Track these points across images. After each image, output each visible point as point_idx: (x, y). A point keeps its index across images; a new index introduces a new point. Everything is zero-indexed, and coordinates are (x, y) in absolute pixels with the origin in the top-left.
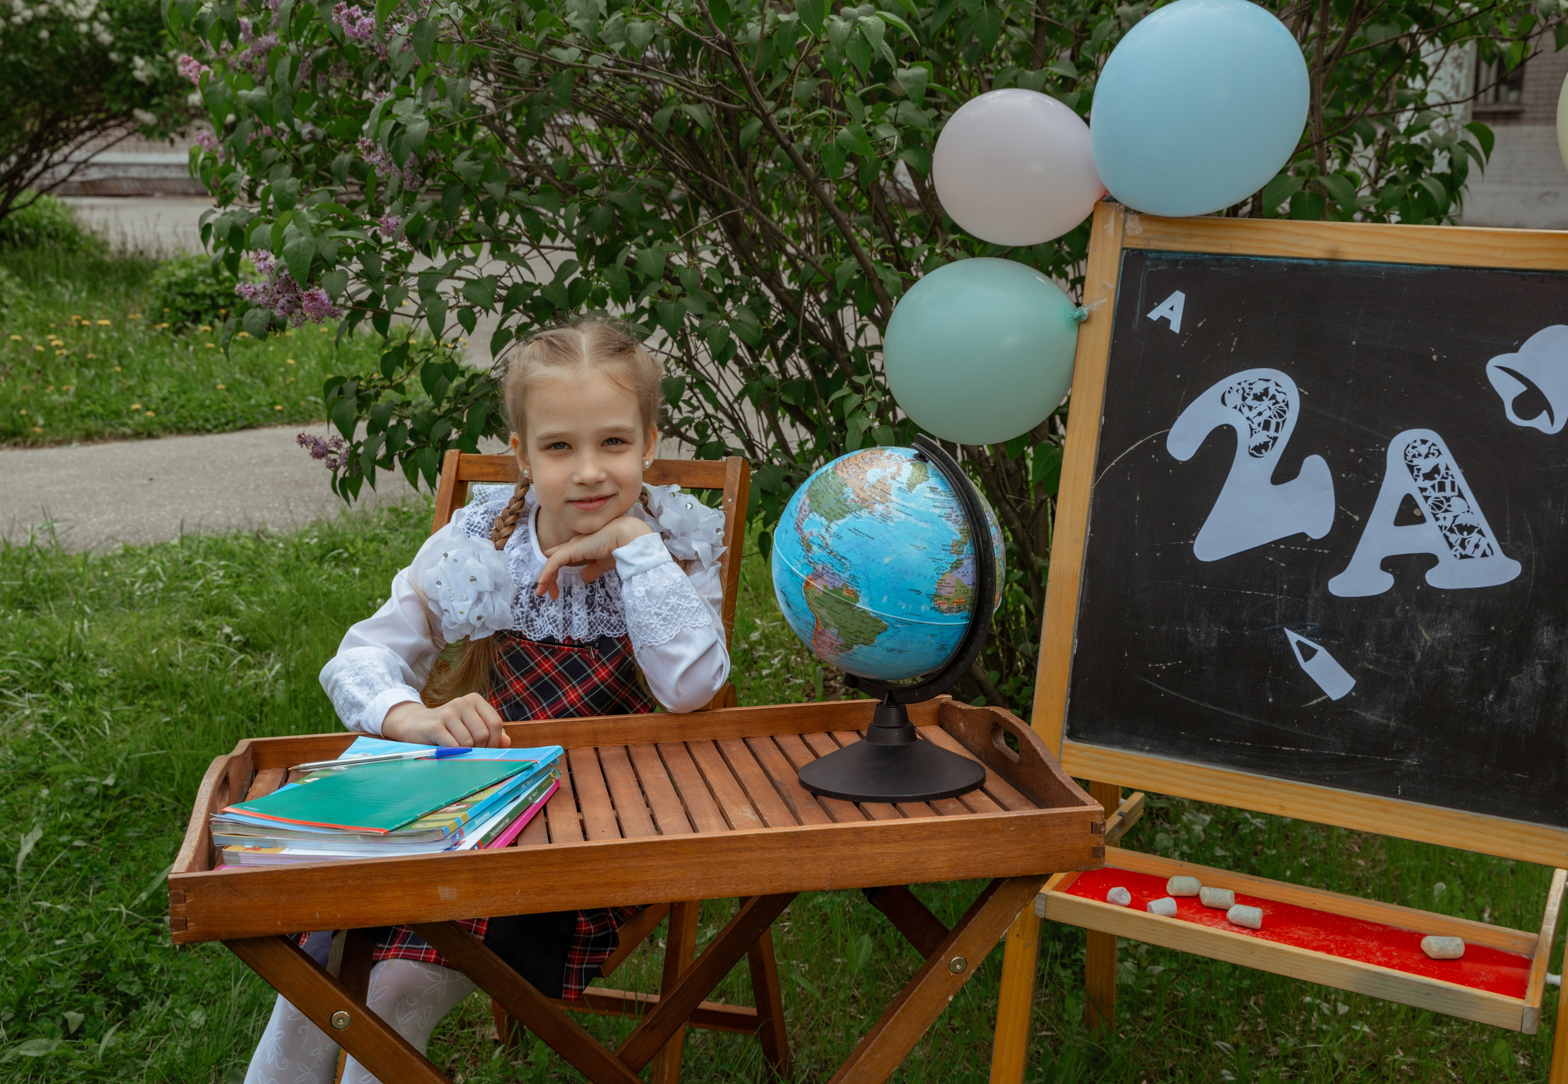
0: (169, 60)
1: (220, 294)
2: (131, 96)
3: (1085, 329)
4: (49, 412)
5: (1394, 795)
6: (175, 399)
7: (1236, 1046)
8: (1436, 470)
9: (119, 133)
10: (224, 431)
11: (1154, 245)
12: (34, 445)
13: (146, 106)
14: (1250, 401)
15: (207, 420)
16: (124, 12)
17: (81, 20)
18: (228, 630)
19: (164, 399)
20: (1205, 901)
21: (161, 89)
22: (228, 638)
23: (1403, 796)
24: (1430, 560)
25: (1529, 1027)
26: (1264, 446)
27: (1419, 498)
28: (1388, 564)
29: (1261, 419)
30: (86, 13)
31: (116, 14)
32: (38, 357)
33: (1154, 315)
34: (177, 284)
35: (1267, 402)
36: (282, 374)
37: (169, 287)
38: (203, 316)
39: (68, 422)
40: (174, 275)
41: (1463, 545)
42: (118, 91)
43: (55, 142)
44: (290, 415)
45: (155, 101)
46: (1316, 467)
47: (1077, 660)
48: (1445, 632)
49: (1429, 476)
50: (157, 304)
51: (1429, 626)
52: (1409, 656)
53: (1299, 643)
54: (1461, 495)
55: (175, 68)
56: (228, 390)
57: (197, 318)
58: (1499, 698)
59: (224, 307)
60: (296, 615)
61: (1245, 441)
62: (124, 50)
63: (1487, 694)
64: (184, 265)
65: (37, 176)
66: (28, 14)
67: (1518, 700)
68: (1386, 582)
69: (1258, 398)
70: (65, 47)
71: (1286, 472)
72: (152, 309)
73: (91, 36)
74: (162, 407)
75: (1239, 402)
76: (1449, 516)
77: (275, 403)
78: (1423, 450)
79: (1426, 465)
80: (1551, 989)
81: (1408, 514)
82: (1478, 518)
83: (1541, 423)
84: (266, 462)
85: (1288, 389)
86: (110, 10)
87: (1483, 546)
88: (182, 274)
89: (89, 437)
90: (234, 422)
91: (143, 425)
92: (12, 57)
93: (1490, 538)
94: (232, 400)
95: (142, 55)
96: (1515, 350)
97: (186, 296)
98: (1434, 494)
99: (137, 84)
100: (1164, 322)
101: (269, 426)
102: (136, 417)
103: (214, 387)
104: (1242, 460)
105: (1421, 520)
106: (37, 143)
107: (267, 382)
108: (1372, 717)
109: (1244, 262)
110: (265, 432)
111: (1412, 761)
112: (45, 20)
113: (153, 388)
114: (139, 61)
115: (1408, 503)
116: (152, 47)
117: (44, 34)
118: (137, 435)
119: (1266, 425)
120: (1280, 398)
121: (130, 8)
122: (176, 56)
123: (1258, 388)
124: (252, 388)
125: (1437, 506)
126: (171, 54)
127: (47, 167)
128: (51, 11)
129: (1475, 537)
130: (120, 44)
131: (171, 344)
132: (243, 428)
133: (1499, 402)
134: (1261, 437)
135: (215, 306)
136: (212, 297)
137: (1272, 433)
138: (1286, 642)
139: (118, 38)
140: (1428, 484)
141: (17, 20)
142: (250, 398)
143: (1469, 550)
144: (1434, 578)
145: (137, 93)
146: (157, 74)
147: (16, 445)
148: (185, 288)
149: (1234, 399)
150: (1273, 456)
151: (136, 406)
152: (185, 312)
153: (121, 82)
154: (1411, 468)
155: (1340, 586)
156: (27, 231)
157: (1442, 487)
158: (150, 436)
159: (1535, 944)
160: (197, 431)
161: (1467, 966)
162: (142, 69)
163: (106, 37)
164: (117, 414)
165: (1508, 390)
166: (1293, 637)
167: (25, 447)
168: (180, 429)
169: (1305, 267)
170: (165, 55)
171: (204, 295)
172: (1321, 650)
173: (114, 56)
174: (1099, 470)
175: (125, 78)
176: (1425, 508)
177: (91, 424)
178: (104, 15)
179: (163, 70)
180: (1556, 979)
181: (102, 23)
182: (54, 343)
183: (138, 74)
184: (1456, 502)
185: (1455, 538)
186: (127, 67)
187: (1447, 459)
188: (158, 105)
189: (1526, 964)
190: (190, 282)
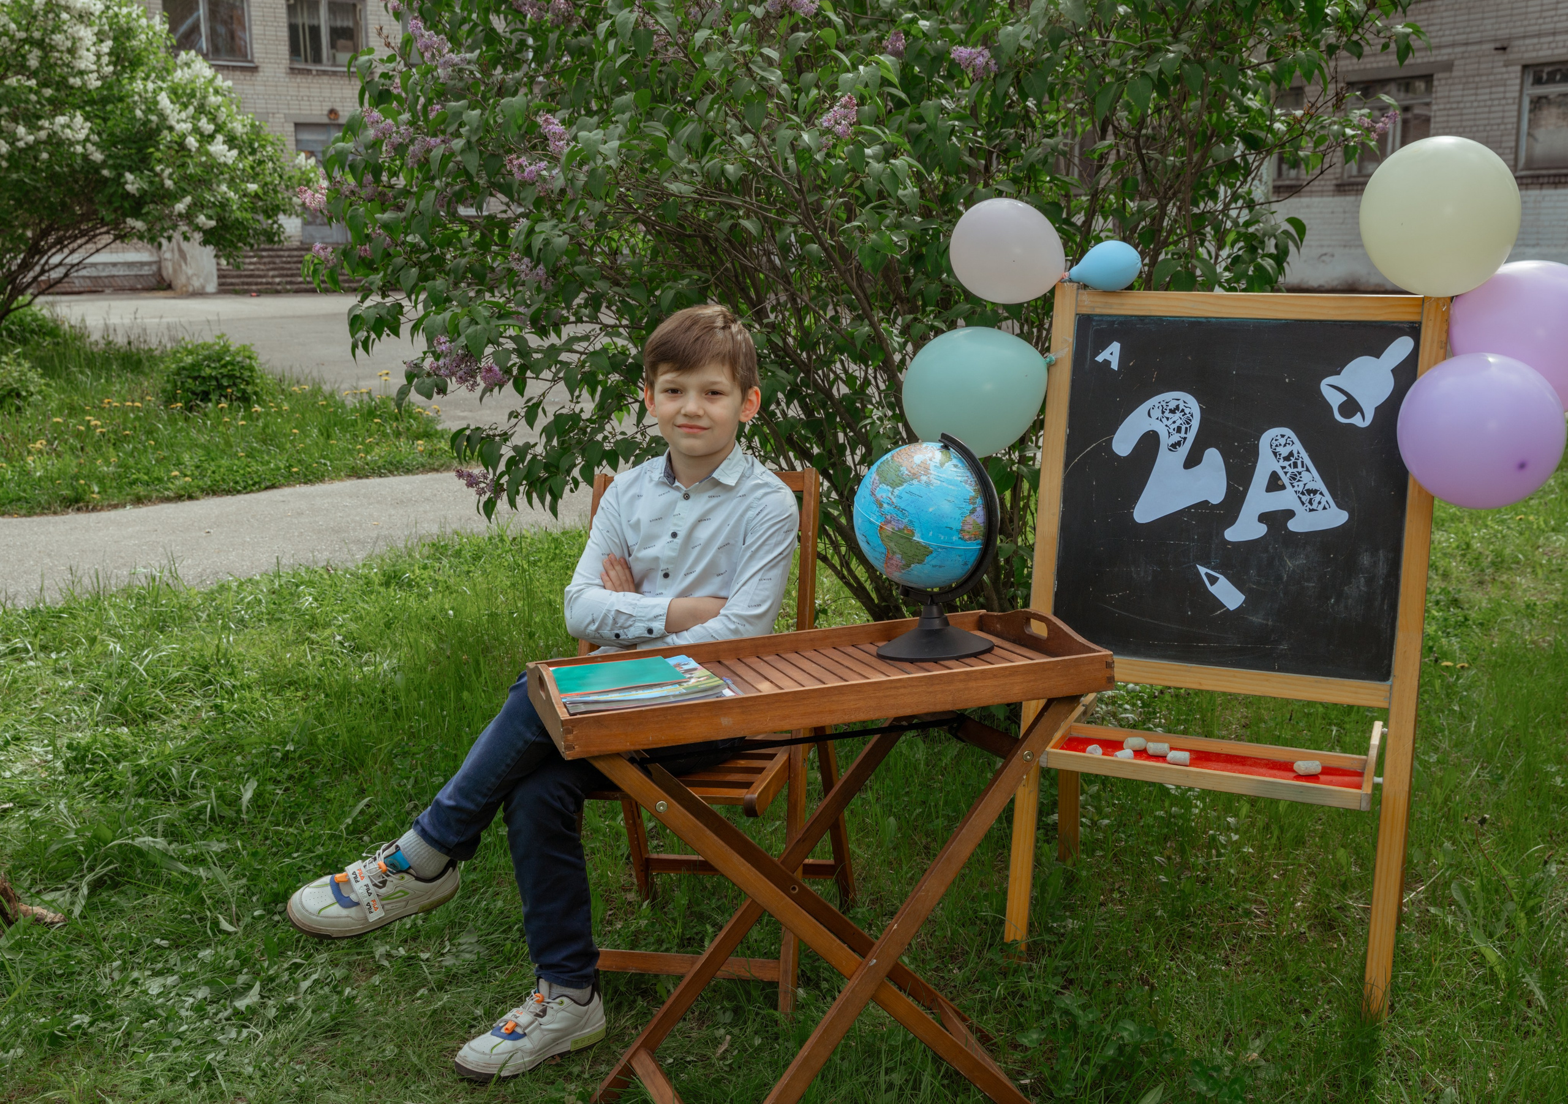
0: (157, 175)
1: (223, 376)
2: (122, 207)
3: (1053, 369)
4: (101, 481)
5: (1273, 670)
6: (206, 465)
7: (1169, 858)
8: (1291, 454)
9: (107, 239)
10: (252, 491)
11: (1098, 311)
12: (94, 509)
13: (136, 213)
14: (1167, 414)
15: (237, 483)
16: (111, 134)
17: (78, 142)
18: (338, 638)
19: (197, 467)
20: (1151, 752)
21: (148, 199)
22: (341, 643)
23: (1279, 670)
24: (1290, 514)
25: (1365, 806)
26: (1178, 444)
27: (1281, 473)
28: (1263, 518)
29: (1175, 426)
30: (81, 136)
31: (104, 136)
32: (78, 435)
33: (1100, 359)
34: (184, 368)
35: (1178, 414)
36: (292, 442)
37: (178, 372)
38: (212, 396)
39: (120, 489)
40: (181, 361)
41: (1310, 503)
42: (110, 202)
43: (50, 249)
44: (306, 476)
45: (144, 211)
46: (1213, 456)
47: (1058, 595)
48: (1301, 561)
49: (1287, 459)
50: (169, 387)
51: (1290, 557)
52: (1279, 578)
53: (1207, 574)
54: (1308, 470)
55: (162, 180)
56: (247, 456)
57: (205, 397)
58: (1337, 602)
59: (229, 386)
60: (388, 625)
61: (1165, 441)
62: (114, 167)
63: (1329, 599)
64: (190, 353)
65: (35, 279)
66: (31, 138)
67: (1350, 601)
68: (1261, 530)
69: (1172, 411)
70: (61, 167)
71: (1193, 460)
72: (164, 391)
73: (85, 157)
74: (197, 473)
75: (1160, 415)
76: (1301, 484)
77: (291, 466)
78: (1282, 441)
79: (1284, 451)
80: (1377, 787)
81: (1274, 484)
82: (1320, 485)
83: (1357, 420)
84: (301, 514)
85: (1193, 406)
86: (99, 134)
87: (1324, 503)
88: (189, 360)
89: (138, 501)
90: (259, 483)
91: (184, 488)
92: (14, 176)
93: (1328, 497)
94: (255, 466)
95: (131, 172)
96: (1338, 373)
97: (195, 379)
98: (1290, 470)
99: (127, 195)
100: (1107, 363)
101: (289, 485)
102: (177, 482)
103: (236, 454)
104: (1163, 453)
105: (1283, 487)
106: (35, 250)
107: (282, 449)
108: (1257, 619)
109: (1159, 320)
110: (286, 491)
111: (1284, 647)
112: (44, 142)
113: (186, 457)
114: (129, 177)
115: (1274, 477)
116: (141, 164)
117: (45, 156)
118: (179, 498)
119: (1179, 430)
120: (1187, 411)
121: (117, 131)
122: (162, 171)
123: (1172, 405)
124: (269, 453)
125: (1293, 478)
126: (158, 168)
127: (43, 272)
128: (49, 135)
129: (1318, 497)
130: (110, 162)
131: (187, 419)
132: (267, 488)
133: (1329, 408)
134: (1176, 438)
135: (220, 386)
136: (217, 379)
137: (1183, 435)
138: (1198, 573)
139: (109, 156)
140: (1286, 464)
141: (21, 144)
142: (269, 462)
143: (1314, 506)
144: (1293, 525)
145: (126, 205)
146: (145, 186)
147: (79, 510)
148: (193, 372)
149: (1156, 413)
150: (1184, 450)
151: (176, 473)
152: (194, 393)
153: (112, 195)
154: (1275, 454)
155: (1232, 534)
156: (13, 328)
157: (1295, 465)
158: (191, 498)
159: (1366, 761)
160: (229, 492)
161: (1322, 778)
162: (132, 183)
163: (98, 156)
164: (160, 480)
165: (1335, 400)
166: (1203, 570)
167: (88, 511)
168: (214, 491)
169: (1200, 323)
170: (152, 170)
171: (211, 377)
172: (1221, 577)
173: (105, 172)
174: (1067, 465)
175: (115, 192)
176: (1285, 480)
177: (141, 490)
178: (95, 138)
179: (151, 182)
180: (1379, 780)
181: (94, 144)
182: (93, 423)
183: (129, 187)
184: (1305, 474)
185: (1305, 498)
186: (118, 180)
187: (1298, 447)
188: (148, 213)
189: (1360, 774)
190: (195, 366)
